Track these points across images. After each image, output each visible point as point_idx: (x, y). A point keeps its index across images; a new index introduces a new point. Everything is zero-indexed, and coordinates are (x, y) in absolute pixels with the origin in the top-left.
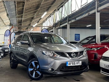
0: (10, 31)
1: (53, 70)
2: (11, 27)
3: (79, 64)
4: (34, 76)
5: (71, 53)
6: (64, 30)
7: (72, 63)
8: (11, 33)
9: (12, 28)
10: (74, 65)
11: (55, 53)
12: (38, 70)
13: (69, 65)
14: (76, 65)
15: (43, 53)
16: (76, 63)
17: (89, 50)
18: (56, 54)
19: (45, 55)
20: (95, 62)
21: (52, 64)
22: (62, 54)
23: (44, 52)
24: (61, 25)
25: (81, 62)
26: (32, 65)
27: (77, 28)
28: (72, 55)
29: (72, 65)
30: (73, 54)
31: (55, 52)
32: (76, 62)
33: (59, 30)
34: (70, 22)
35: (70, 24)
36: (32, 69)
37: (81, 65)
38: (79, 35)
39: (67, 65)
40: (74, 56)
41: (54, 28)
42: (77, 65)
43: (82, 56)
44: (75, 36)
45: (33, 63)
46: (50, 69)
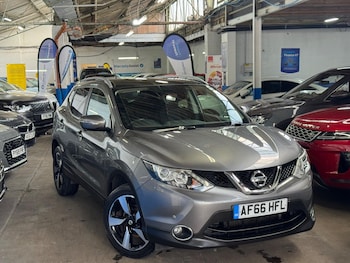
0: (55, 42)
1: (186, 232)
2: (59, 27)
3: (279, 210)
4: (126, 244)
5: (251, 173)
6: (242, 34)
7: (252, 208)
8: (60, 48)
9: (62, 30)
10: (260, 214)
11: (194, 175)
12: (141, 223)
13: (244, 216)
14: (267, 213)
15: (153, 174)
16: (267, 207)
17: (324, 137)
18: (198, 178)
19: (159, 180)
20: (342, 181)
21: (185, 213)
22: (220, 179)
23: (158, 170)
24: (230, 17)
25: (285, 202)
26: (118, 207)
27: (290, 27)
28: (254, 180)
29: (252, 214)
30: (258, 175)
31: (194, 171)
32: (267, 203)
33: (225, 37)
34: (262, 12)
35: (263, 17)
36: (119, 222)
37: (285, 210)
38: (297, 51)
39: (236, 215)
40: (262, 183)
41: (207, 27)
42: (272, 212)
43: (291, 178)
44: (283, 58)
45: (122, 200)
46: (178, 230)
